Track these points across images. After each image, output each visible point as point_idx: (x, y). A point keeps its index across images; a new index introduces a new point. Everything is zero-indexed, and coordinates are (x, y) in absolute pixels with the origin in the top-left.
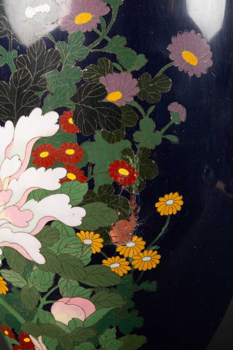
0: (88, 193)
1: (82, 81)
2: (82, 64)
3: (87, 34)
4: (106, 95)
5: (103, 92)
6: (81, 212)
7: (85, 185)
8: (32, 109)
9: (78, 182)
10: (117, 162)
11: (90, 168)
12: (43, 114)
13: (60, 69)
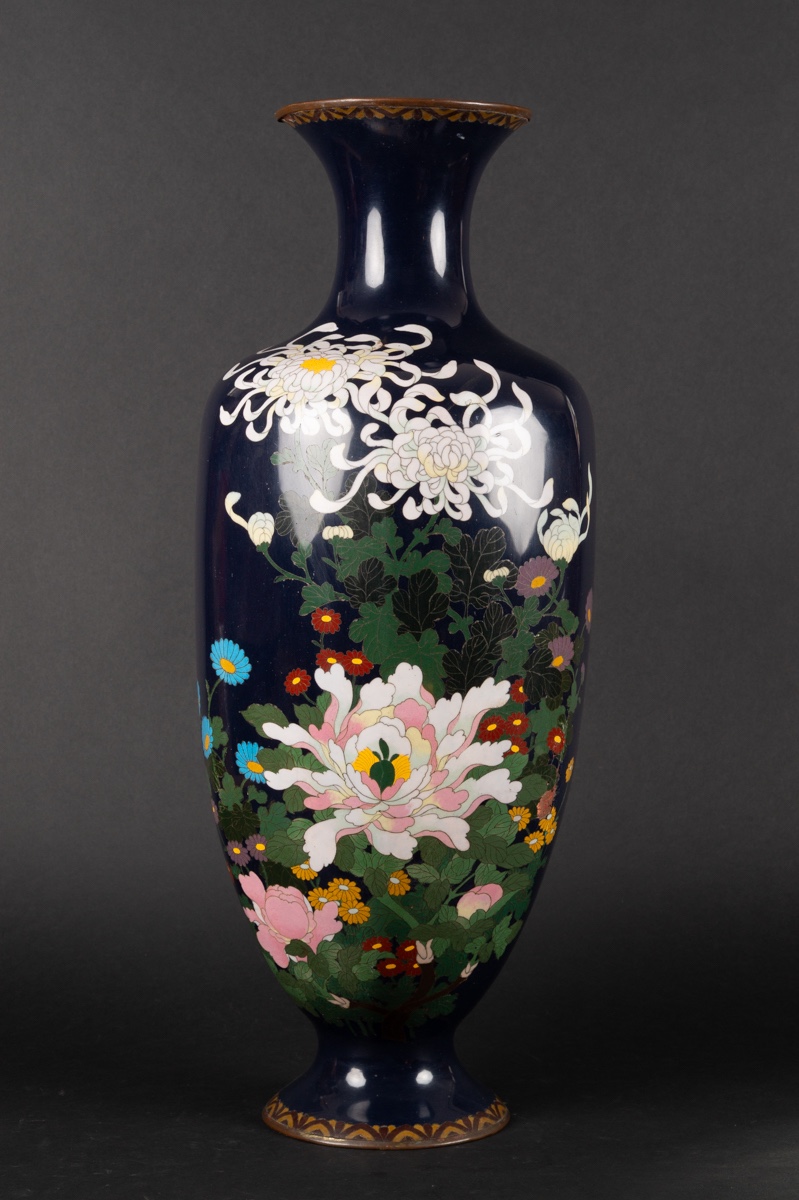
0: (528, 765)
1: (535, 648)
2: (535, 630)
3: (541, 598)
4: (552, 660)
5: (549, 658)
6: (518, 786)
7: (527, 756)
8: (486, 678)
9: (520, 754)
10: (554, 729)
11: (532, 738)
12: (496, 684)
13: (515, 635)
